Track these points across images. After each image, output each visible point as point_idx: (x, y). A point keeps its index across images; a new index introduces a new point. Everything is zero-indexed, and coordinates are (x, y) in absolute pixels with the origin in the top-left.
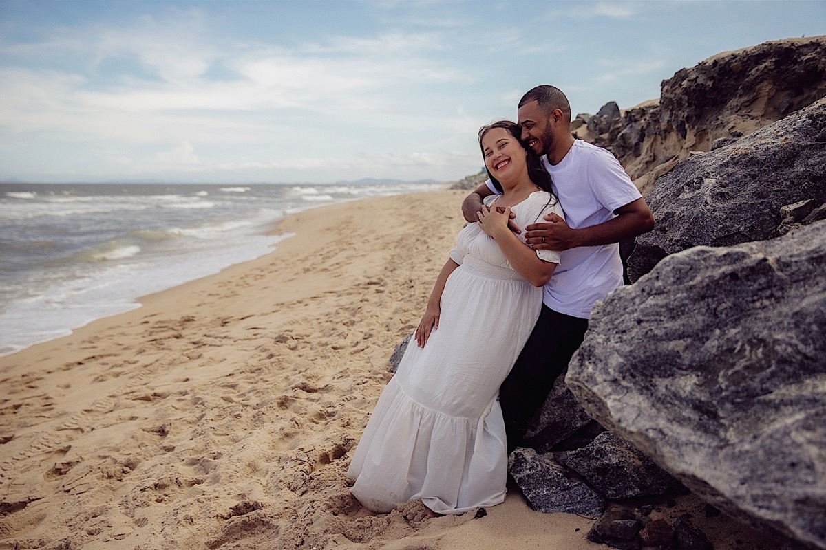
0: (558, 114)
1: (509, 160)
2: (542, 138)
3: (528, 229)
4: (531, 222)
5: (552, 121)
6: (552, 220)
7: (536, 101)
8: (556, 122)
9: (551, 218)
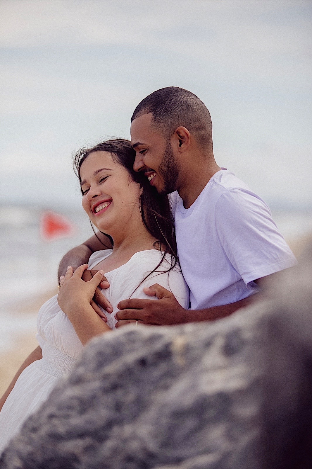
0: (183, 133)
1: (110, 201)
2: (161, 171)
3: (120, 306)
4: (125, 297)
5: (175, 144)
6: (155, 295)
7: (151, 114)
8: (180, 145)
9: (154, 290)
